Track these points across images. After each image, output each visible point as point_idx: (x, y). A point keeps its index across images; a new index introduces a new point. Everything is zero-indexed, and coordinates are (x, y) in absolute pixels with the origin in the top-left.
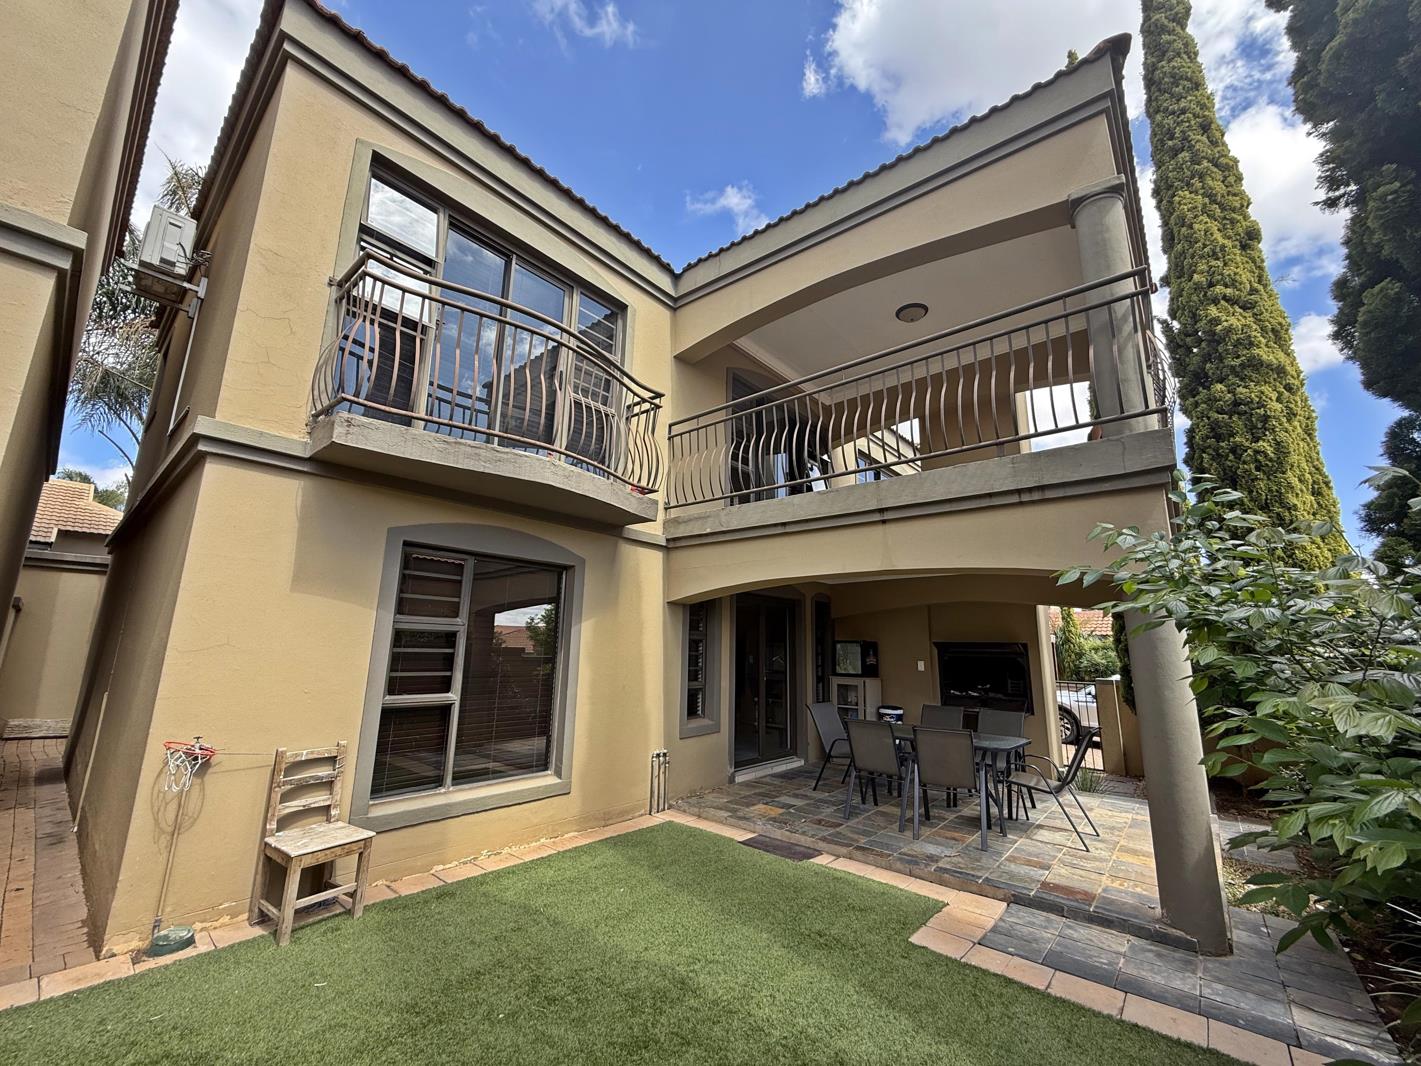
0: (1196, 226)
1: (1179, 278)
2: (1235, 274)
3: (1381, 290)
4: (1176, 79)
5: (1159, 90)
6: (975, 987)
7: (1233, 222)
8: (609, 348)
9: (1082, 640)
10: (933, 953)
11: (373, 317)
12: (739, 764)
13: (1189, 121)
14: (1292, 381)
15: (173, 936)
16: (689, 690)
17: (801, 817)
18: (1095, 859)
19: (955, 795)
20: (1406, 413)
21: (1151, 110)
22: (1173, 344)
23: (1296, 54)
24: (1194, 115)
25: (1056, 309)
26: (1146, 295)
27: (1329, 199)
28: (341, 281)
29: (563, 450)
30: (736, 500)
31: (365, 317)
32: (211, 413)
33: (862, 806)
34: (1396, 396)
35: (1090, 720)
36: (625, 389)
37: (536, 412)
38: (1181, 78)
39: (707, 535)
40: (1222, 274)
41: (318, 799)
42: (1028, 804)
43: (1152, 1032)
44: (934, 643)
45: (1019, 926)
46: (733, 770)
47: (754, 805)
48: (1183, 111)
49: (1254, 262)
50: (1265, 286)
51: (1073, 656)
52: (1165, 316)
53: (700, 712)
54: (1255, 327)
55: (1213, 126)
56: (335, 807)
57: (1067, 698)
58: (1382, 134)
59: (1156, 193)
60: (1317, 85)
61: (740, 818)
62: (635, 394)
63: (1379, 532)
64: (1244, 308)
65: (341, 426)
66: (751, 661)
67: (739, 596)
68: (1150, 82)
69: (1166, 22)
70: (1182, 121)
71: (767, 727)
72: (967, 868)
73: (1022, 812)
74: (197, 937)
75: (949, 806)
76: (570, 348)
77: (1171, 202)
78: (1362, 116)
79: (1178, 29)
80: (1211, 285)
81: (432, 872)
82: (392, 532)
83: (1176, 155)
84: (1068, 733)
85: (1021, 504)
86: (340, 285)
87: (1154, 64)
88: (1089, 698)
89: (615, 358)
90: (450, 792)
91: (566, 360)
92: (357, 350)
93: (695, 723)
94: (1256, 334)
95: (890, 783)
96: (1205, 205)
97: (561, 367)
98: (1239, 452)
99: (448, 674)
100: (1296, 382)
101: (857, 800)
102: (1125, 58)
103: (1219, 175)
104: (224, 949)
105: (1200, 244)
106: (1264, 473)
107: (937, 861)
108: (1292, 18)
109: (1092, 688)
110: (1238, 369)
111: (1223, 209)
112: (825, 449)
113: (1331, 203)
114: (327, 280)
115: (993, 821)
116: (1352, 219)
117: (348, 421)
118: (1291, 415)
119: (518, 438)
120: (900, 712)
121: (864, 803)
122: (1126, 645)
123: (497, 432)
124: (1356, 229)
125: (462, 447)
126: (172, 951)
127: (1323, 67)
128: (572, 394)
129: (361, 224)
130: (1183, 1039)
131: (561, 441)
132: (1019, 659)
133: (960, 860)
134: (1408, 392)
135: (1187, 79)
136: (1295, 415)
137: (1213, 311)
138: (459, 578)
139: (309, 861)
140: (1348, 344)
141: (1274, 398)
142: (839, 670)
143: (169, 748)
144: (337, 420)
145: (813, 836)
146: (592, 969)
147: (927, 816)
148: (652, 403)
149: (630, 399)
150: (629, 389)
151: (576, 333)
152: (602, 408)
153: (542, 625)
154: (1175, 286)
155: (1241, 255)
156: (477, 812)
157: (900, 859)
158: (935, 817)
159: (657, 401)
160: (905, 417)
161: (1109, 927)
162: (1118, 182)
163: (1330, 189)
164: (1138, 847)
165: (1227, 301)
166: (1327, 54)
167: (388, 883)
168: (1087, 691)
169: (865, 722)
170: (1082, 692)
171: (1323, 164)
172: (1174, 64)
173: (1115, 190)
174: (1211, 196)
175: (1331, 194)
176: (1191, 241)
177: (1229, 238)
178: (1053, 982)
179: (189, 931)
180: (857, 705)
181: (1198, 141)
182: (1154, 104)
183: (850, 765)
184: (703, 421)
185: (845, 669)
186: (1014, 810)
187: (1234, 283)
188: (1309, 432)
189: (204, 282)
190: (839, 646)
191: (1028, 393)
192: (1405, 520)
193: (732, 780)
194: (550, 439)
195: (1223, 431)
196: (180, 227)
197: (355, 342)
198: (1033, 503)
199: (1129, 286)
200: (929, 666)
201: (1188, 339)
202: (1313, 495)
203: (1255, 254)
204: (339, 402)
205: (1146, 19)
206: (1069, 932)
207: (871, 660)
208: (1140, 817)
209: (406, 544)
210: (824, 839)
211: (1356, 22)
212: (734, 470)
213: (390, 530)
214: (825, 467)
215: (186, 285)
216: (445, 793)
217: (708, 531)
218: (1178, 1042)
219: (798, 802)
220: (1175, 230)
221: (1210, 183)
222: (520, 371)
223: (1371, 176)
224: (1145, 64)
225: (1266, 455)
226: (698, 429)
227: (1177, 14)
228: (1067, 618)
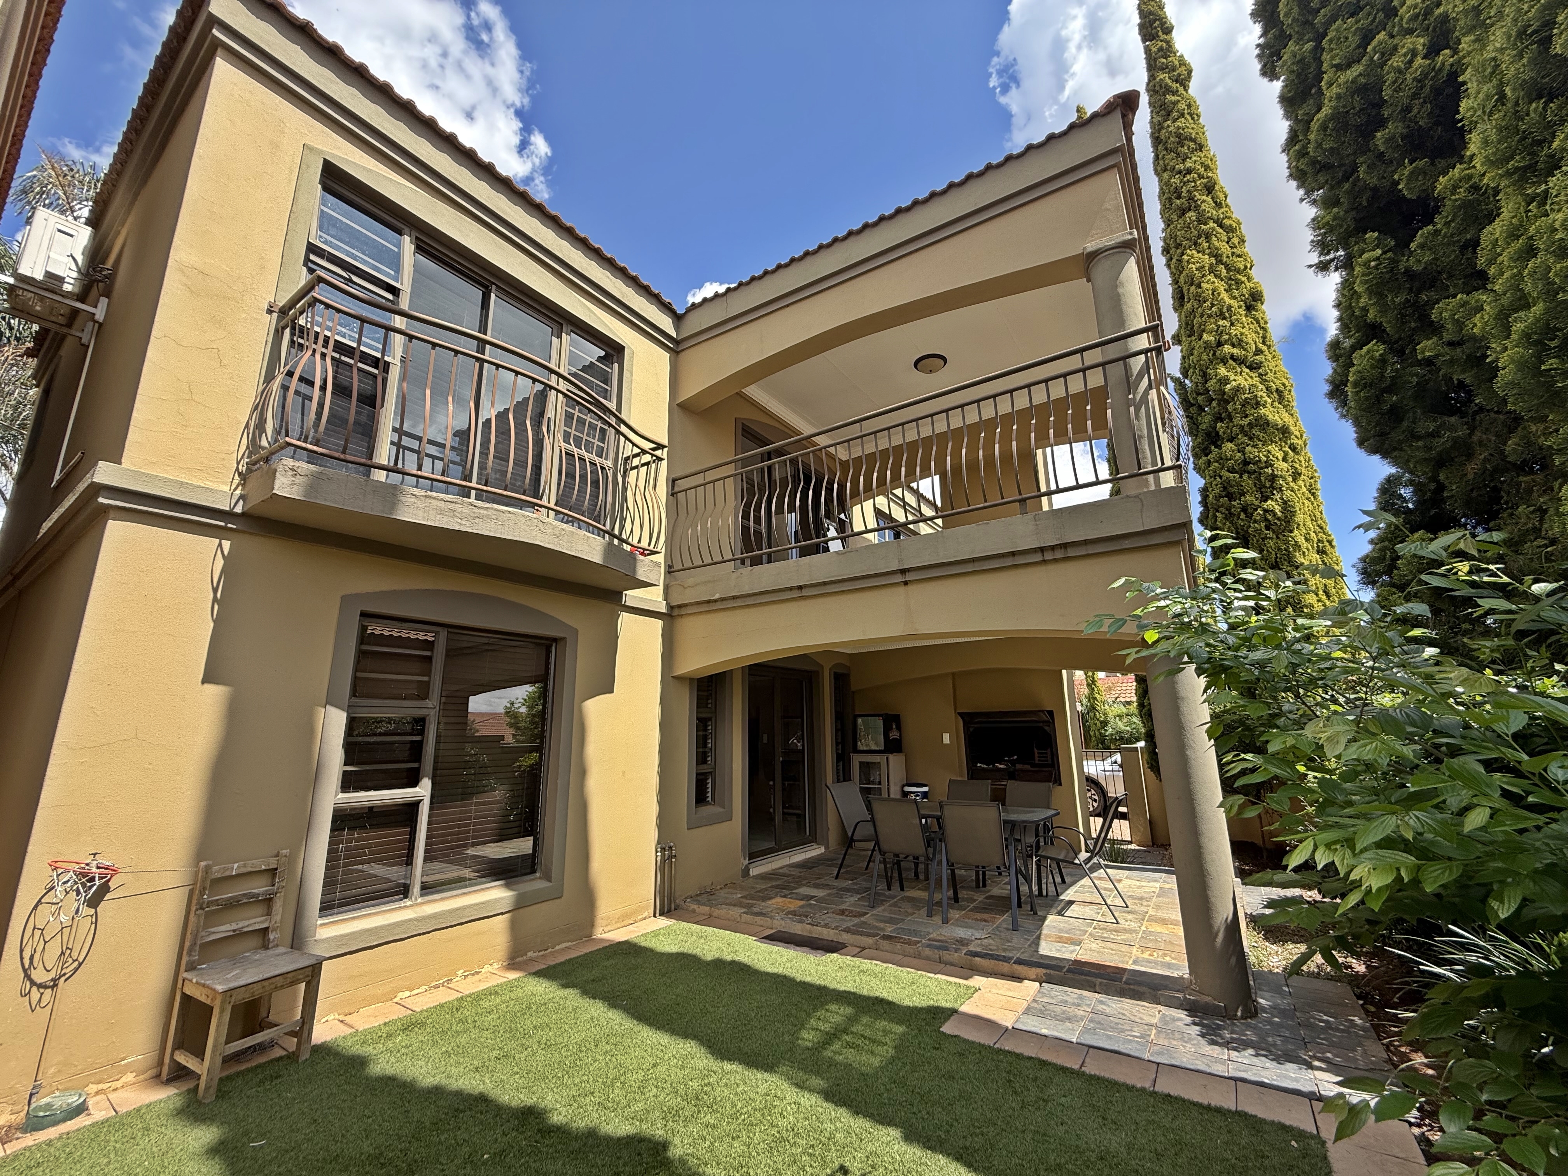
0: (1204, 285)
1: (1189, 336)
2: (1242, 334)
3: (1368, 352)
4: (1182, 139)
5: (1166, 149)
6: (1009, 1072)
7: (1238, 283)
8: (606, 394)
9: (1107, 707)
10: (966, 1041)
11: (324, 350)
12: (754, 855)
13: (1194, 181)
14: (1296, 441)
15: (57, 1103)
16: (697, 774)
17: (821, 909)
18: (1125, 931)
19: (984, 873)
20: (1393, 470)
21: (1159, 168)
22: (1186, 403)
23: (1288, 123)
24: (1199, 175)
25: (1074, 362)
26: (1159, 350)
27: (1321, 262)
28: (283, 306)
29: (552, 505)
30: (748, 562)
31: (314, 350)
32: (116, 457)
33: (887, 893)
34: (1385, 454)
35: (1116, 789)
36: (622, 439)
37: (521, 463)
38: (1186, 138)
39: (715, 601)
40: (1230, 334)
41: (254, 921)
42: (1058, 880)
43: (1184, 1100)
44: (959, 714)
45: (1051, 1007)
46: (747, 862)
47: (770, 898)
48: (1189, 171)
49: (1258, 322)
50: (1269, 347)
51: (1099, 724)
52: (1178, 375)
53: (709, 799)
54: (1261, 387)
55: (1217, 187)
56: (274, 930)
57: (1093, 768)
58: (1365, 204)
59: (1166, 250)
60: (1308, 153)
61: (757, 914)
62: (634, 444)
63: (1373, 583)
64: (1251, 368)
65: (285, 476)
66: (765, 741)
67: (751, 667)
68: (1157, 141)
69: (1169, 81)
70: (1188, 181)
71: (784, 813)
72: (997, 950)
73: (1052, 888)
74: (90, 1103)
75: (978, 886)
76: (558, 391)
77: (1180, 261)
78: (1347, 186)
79: (1181, 90)
80: (1220, 344)
81: (396, 1000)
82: (346, 600)
83: (1184, 214)
84: (1096, 805)
85: (1044, 562)
86: (283, 312)
87: (1160, 124)
88: (1116, 767)
89: (612, 406)
90: (417, 904)
91: (555, 406)
92: (304, 388)
93: (706, 810)
94: (1262, 394)
95: (916, 865)
96: (1211, 265)
97: (550, 413)
98: (1250, 511)
99: (416, 765)
100: (1300, 442)
101: (883, 886)
102: (1134, 115)
103: (1224, 236)
104: (128, 1114)
105: (1208, 304)
106: (1274, 532)
107: (967, 945)
108: (1284, 87)
109: (1118, 757)
110: (1246, 429)
111: (1228, 269)
112: (843, 508)
113: (1323, 267)
114: (266, 306)
115: (1023, 899)
116: (1342, 283)
117: (293, 470)
118: (1296, 475)
119: (499, 491)
120: (926, 789)
121: (889, 889)
122: (1150, 710)
123: (474, 484)
124: (1345, 292)
125: (433, 501)
126: (55, 1123)
127: (1312, 137)
128: (563, 444)
129: (309, 242)
130: (1213, 1104)
131: (550, 497)
132: (1046, 728)
133: (991, 941)
134: (1395, 449)
135: (1191, 140)
136: (1300, 474)
137: (1222, 371)
138: (428, 653)
139: (240, 997)
140: (1344, 403)
141: (1280, 458)
142: (861, 746)
143: (56, 868)
144: (280, 469)
145: (836, 928)
146: (592, 1093)
147: (956, 899)
148: (653, 455)
149: (629, 450)
150: (627, 438)
151: (566, 374)
152: (597, 460)
153: (523, 710)
154: (1185, 344)
155: (1246, 316)
156: (451, 926)
157: (929, 946)
158: (964, 899)
159: (658, 453)
160: (926, 474)
161: (1140, 999)
162: (1130, 237)
163: (1321, 254)
164: (1166, 916)
165: (1235, 360)
166: (1314, 125)
167: (341, 1017)
168: (1113, 759)
169: (889, 799)
170: (1109, 761)
171: (1314, 229)
172: (1176, 124)
173: (1127, 246)
174: (1217, 256)
175: (1322, 258)
176: (1200, 300)
177: (1235, 298)
178: (1087, 1060)
179: (80, 1095)
180: (880, 783)
181: (1204, 201)
182: (1161, 162)
183: (873, 850)
184: (711, 476)
185: (867, 745)
186: (1044, 886)
187: (1239, 343)
188: (1312, 491)
189: (104, 302)
190: (860, 720)
191: (1048, 450)
192: (1395, 571)
193: (746, 872)
194: (537, 495)
195: (1235, 490)
196: (72, 236)
197: (301, 379)
198: (1056, 561)
199: (1143, 342)
200: (954, 738)
201: (1200, 398)
202: (1318, 552)
203: (1259, 315)
204: (282, 448)
205: (1152, 78)
206: (1101, 1007)
207: (894, 735)
208: (1167, 886)
209: (364, 615)
210: (847, 930)
211: (1339, 97)
212: (745, 529)
213: (343, 598)
214: (842, 527)
215: (79, 305)
216: (411, 906)
217: (717, 596)
218: (1209, 1108)
219: (820, 893)
220: (1185, 289)
221: (1216, 243)
222: (502, 416)
223: (1356, 243)
224: (1151, 122)
225: (1275, 514)
226: (704, 485)
227: (1179, 75)
228: (1091, 684)
